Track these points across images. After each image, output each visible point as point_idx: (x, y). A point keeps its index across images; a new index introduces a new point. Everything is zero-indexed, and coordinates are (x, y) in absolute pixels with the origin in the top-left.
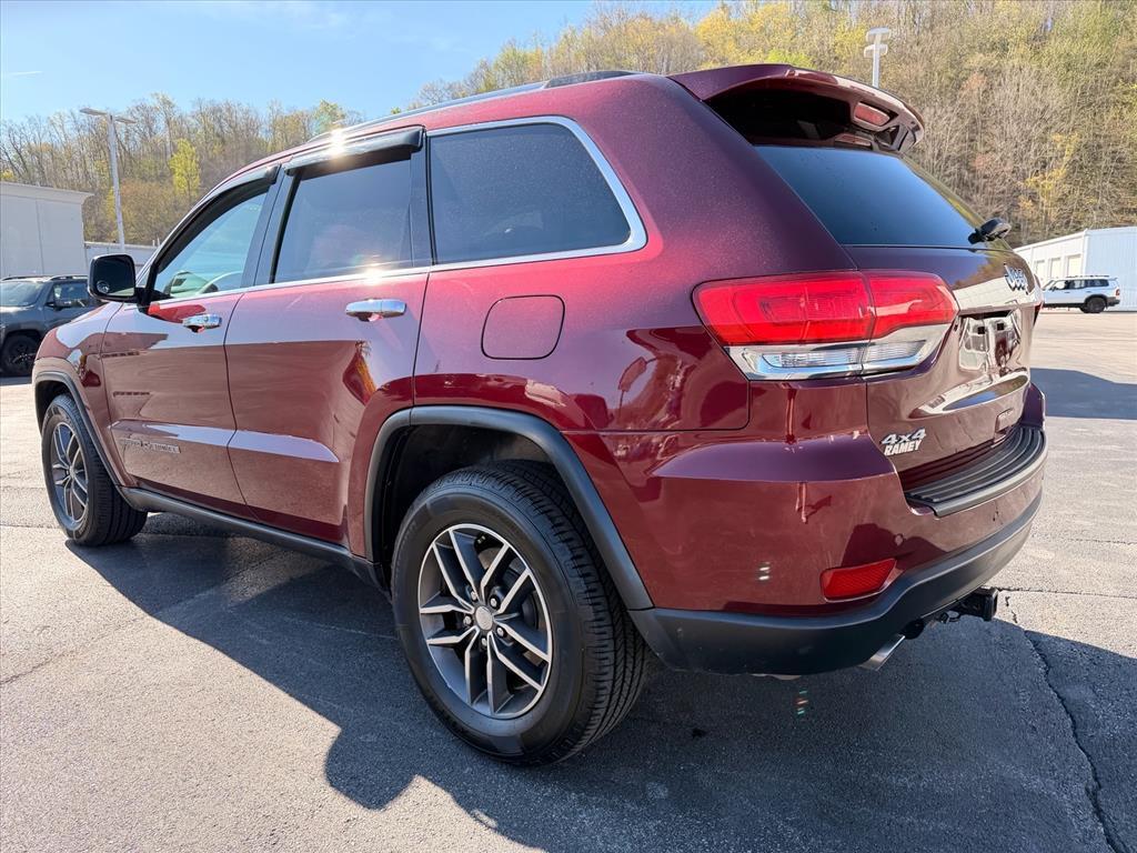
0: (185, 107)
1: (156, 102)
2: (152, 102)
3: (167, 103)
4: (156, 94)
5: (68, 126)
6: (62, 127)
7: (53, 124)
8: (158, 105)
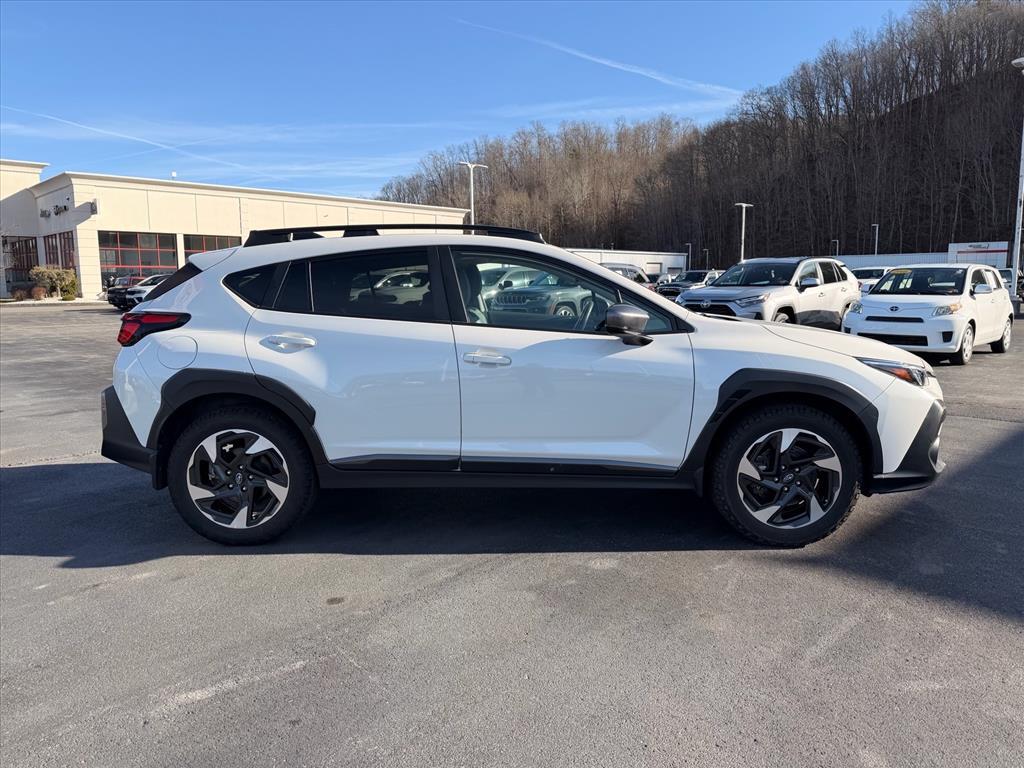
0: (553, 130)
1: (531, 127)
2: (529, 128)
3: (540, 128)
4: (533, 122)
7: (462, 151)
8: (533, 130)
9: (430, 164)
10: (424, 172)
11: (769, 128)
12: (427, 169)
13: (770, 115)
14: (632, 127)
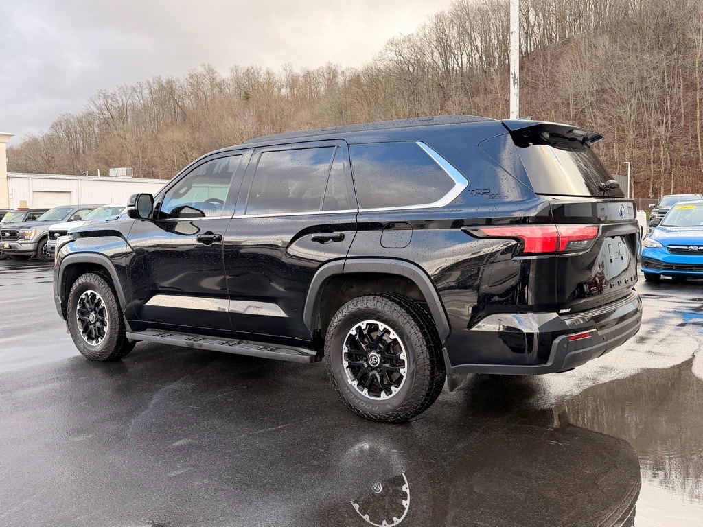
0: (224, 74)
1: (203, 69)
2: (201, 70)
3: (210, 71)
4: (204, 65)
5: (146, 92)
6: (141, 92)
7: (135, 90)
8: (205, 73)
9: (101, 103)
10: (95, 110)
11: (412, 74)
12: (97, 108)
13: (412, 61)
14: (302, 74)
